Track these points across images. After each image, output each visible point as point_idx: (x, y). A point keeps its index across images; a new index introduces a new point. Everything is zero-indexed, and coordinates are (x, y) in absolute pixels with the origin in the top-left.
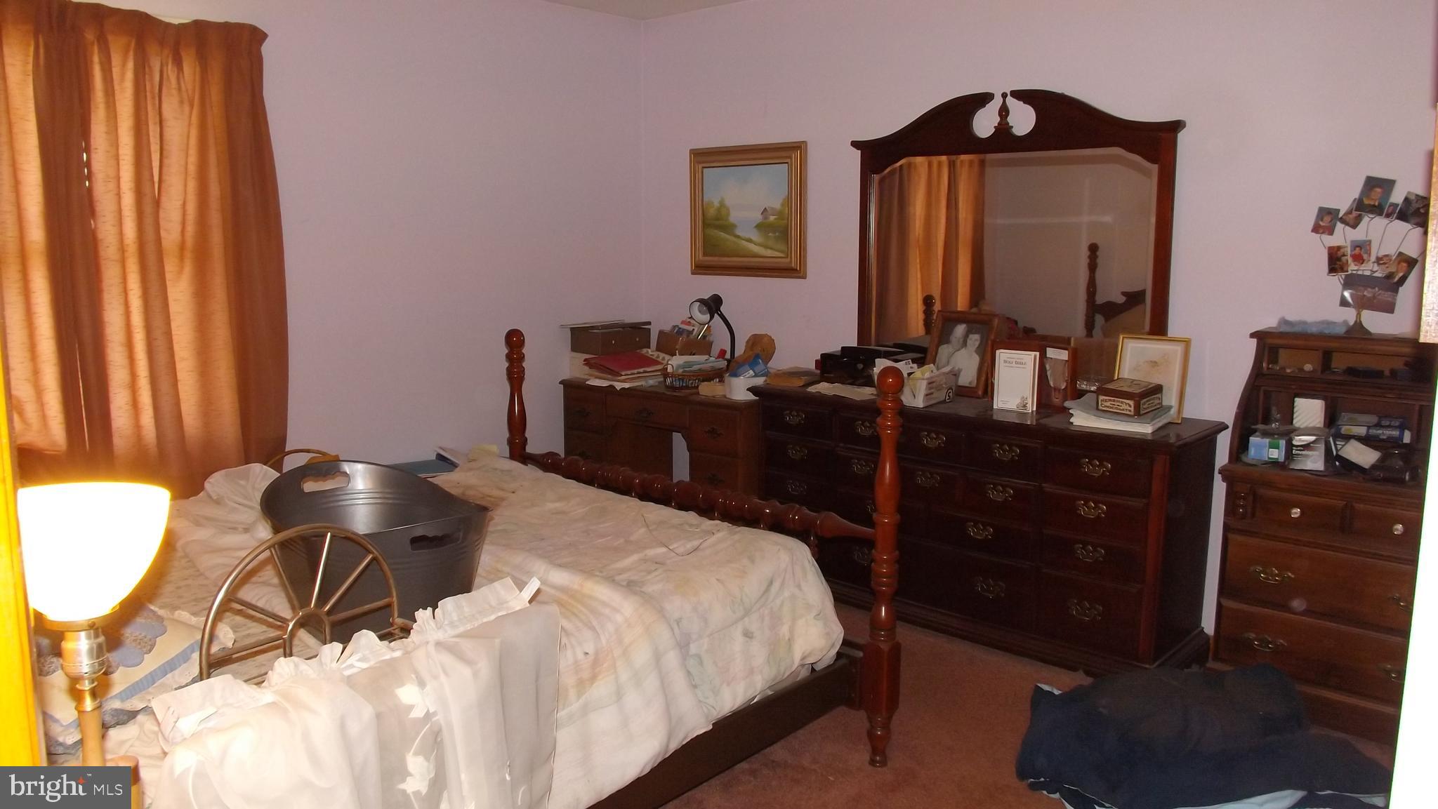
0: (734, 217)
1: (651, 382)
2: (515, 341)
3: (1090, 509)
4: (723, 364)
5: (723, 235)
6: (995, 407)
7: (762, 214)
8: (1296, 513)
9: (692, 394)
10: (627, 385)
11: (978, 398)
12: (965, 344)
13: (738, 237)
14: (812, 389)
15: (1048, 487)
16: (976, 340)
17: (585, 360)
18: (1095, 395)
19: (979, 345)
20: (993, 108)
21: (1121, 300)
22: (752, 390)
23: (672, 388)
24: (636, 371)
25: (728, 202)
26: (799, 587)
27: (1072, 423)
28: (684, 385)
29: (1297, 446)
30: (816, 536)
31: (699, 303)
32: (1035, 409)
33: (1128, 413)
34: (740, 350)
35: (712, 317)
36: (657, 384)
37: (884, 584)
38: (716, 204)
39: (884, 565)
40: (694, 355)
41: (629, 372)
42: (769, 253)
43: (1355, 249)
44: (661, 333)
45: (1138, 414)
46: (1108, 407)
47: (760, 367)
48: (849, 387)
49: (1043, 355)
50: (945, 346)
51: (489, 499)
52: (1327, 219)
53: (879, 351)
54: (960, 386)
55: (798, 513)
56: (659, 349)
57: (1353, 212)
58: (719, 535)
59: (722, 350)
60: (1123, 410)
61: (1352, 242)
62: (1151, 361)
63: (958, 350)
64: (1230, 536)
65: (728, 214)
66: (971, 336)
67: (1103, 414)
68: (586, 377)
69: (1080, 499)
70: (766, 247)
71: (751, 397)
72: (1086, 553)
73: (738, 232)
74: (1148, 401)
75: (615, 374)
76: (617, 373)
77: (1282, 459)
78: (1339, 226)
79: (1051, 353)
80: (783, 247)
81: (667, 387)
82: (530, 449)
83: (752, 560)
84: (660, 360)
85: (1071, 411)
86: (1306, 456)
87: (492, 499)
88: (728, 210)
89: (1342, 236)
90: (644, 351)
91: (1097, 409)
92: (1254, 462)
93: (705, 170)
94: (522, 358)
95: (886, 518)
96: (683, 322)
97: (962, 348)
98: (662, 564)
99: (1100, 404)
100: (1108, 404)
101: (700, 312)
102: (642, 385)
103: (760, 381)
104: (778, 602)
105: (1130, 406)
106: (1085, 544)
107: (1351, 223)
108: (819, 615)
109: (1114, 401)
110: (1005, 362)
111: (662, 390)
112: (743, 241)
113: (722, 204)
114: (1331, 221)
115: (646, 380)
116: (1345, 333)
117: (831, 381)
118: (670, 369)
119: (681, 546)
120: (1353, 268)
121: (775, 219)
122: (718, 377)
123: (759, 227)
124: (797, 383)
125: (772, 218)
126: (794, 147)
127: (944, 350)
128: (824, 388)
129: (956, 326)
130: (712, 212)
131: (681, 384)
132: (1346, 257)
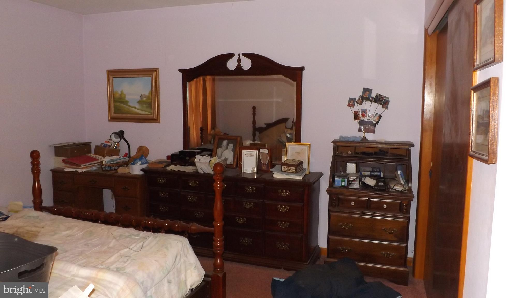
0: (128, 98)
1: (95, 168)
2: (35, 156)
3: (283, 208)
4: (127, 159)
5: (123, 105)
6: (243, 172)
7: (140, 97)
8: (353, 204)
9: (115, 173)
10: (84, 170)
11: (234, 168)
12: (227, 148)
13: (130, 106)
14: (169, 168)
15: (266, 202)
16: (231, 146)
17: (63, 160)
18: (280, 166)
19: (233, 148)
20: (235, 58)
21: (264, 126)
22: (142, 170)
23: (105, 170)
24: (87, 164)
25: (125, 92)
26: (186, 257)
27: (274, 177)
28: (111, 169)
29: (351, 180)
30: (188, 233)
31: (114, 134)
32: (257, 172)
33: (293, 172)
34: (133, 153)
35: (120, 140)
36: (97, 169)
37: (219, 250)
38: (120, 93)
39: (218, 242)
40: (113, 156)
41: (84, 165)
42: (143, 113)
43: (362, 112)
44: (96, 147)
45: (297, 172)
46: (286, 170)
47: (143, 160)
48: (183, 167)
49: (259, 152)
50: (220, 149)
51: (31, 232)
52: (352, 102)
53: (195, 152)
54: (228, 164)
55: (179, 224)
56: (96, 153)
57: (360, 99)
58: (150, 239)
59: (126, 153)
60: (291, 171)
61: (361, 110)
62: (298, 152)
63: (225, 150)
64: (331, 213)
65: (125, 97)
66: (229, 145)
67: (284, 173)
68: (64, 167)
69: (279, 205)
70: (142, 110)
71: (142, 173)
72: (282, 225)
73: (129, 104)
74: (299, 167)
75: (78, 166)
76: (79, 165)
77: (346, 185)
78: (356, 104)
79: (261, 150)
80: (150, 110)
81: (103, 170)
82: (44, 204)
83: (167, 248)
84: (97, 158)
85: (273, 173)
86: (354, 184)
87: (33, 233)
88: (125, 95)
89: (357, 108)
90: (89, 155)
91: (282, 171)
92: (337, 187)
93: (114, 78)
94: (39, 163)
95: (219, 224)
96: (106, 142)
97: (226, 149)
98: (129, 257)
99: (283, 169)
100: (286, 169)
101: (115, 137)
102: (90, 170)
103: (145, 166)
104: (179, 265)
105: (294, 169)
106: (281, 221)
107: (360, 103)
108: (195, 267)
109: (288, 168)
110: (246, 155)
111: (100, 172)
112: (132, 108)
113: (122, 92)
114: (353, 102)
115: (93, 168)
116: (361, 140)
117: (176, 165)
118: (104, 163)
119: (135, 247)
120: (362, 118)
121: (146, 99)
122: (126, 165)
123: (139, 102)
124: (162, 166)
125: (145, 99)
126: (154, 70)
127: (219, 151)
128: (173, 168)
129: (223, 141)
130: (117, 96)
131: (110, 169)
132: (360, 115)
